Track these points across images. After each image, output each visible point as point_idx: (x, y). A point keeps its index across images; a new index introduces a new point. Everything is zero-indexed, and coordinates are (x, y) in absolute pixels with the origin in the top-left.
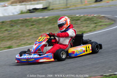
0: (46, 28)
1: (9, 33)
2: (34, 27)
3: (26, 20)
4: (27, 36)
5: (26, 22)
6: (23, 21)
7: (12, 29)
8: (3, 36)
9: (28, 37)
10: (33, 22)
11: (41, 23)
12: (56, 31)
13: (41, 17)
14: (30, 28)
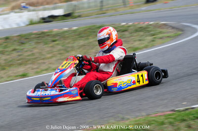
0: (75, 45)
1: (19, 54)
2: (58, 44)
3: (43, 33)
4: (48, 58)
5: (43, 37)
6: (38, 36)
7: (22, 48)
8: (10, 59)
9: (50, 60)
10: (54, 36)
11: (67, 37)
12: (92, 49)
13: (66, 29)
14: (50, 45)
